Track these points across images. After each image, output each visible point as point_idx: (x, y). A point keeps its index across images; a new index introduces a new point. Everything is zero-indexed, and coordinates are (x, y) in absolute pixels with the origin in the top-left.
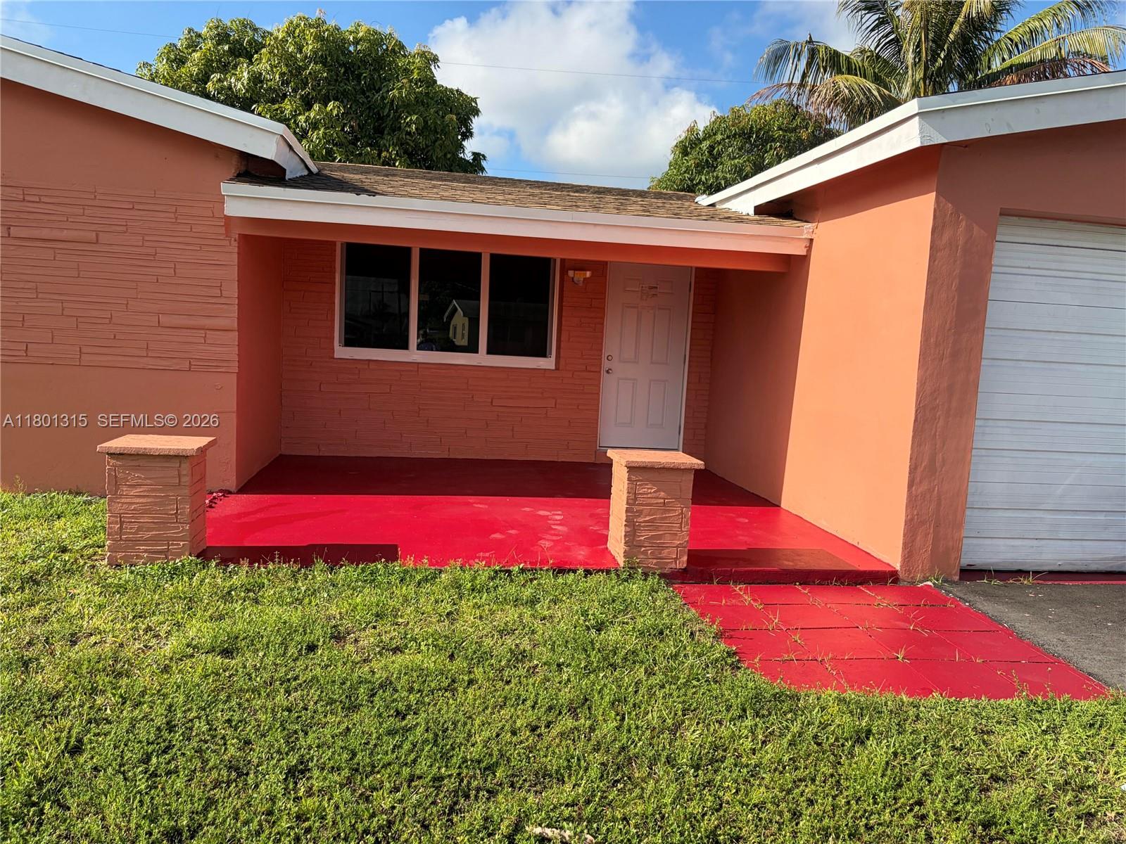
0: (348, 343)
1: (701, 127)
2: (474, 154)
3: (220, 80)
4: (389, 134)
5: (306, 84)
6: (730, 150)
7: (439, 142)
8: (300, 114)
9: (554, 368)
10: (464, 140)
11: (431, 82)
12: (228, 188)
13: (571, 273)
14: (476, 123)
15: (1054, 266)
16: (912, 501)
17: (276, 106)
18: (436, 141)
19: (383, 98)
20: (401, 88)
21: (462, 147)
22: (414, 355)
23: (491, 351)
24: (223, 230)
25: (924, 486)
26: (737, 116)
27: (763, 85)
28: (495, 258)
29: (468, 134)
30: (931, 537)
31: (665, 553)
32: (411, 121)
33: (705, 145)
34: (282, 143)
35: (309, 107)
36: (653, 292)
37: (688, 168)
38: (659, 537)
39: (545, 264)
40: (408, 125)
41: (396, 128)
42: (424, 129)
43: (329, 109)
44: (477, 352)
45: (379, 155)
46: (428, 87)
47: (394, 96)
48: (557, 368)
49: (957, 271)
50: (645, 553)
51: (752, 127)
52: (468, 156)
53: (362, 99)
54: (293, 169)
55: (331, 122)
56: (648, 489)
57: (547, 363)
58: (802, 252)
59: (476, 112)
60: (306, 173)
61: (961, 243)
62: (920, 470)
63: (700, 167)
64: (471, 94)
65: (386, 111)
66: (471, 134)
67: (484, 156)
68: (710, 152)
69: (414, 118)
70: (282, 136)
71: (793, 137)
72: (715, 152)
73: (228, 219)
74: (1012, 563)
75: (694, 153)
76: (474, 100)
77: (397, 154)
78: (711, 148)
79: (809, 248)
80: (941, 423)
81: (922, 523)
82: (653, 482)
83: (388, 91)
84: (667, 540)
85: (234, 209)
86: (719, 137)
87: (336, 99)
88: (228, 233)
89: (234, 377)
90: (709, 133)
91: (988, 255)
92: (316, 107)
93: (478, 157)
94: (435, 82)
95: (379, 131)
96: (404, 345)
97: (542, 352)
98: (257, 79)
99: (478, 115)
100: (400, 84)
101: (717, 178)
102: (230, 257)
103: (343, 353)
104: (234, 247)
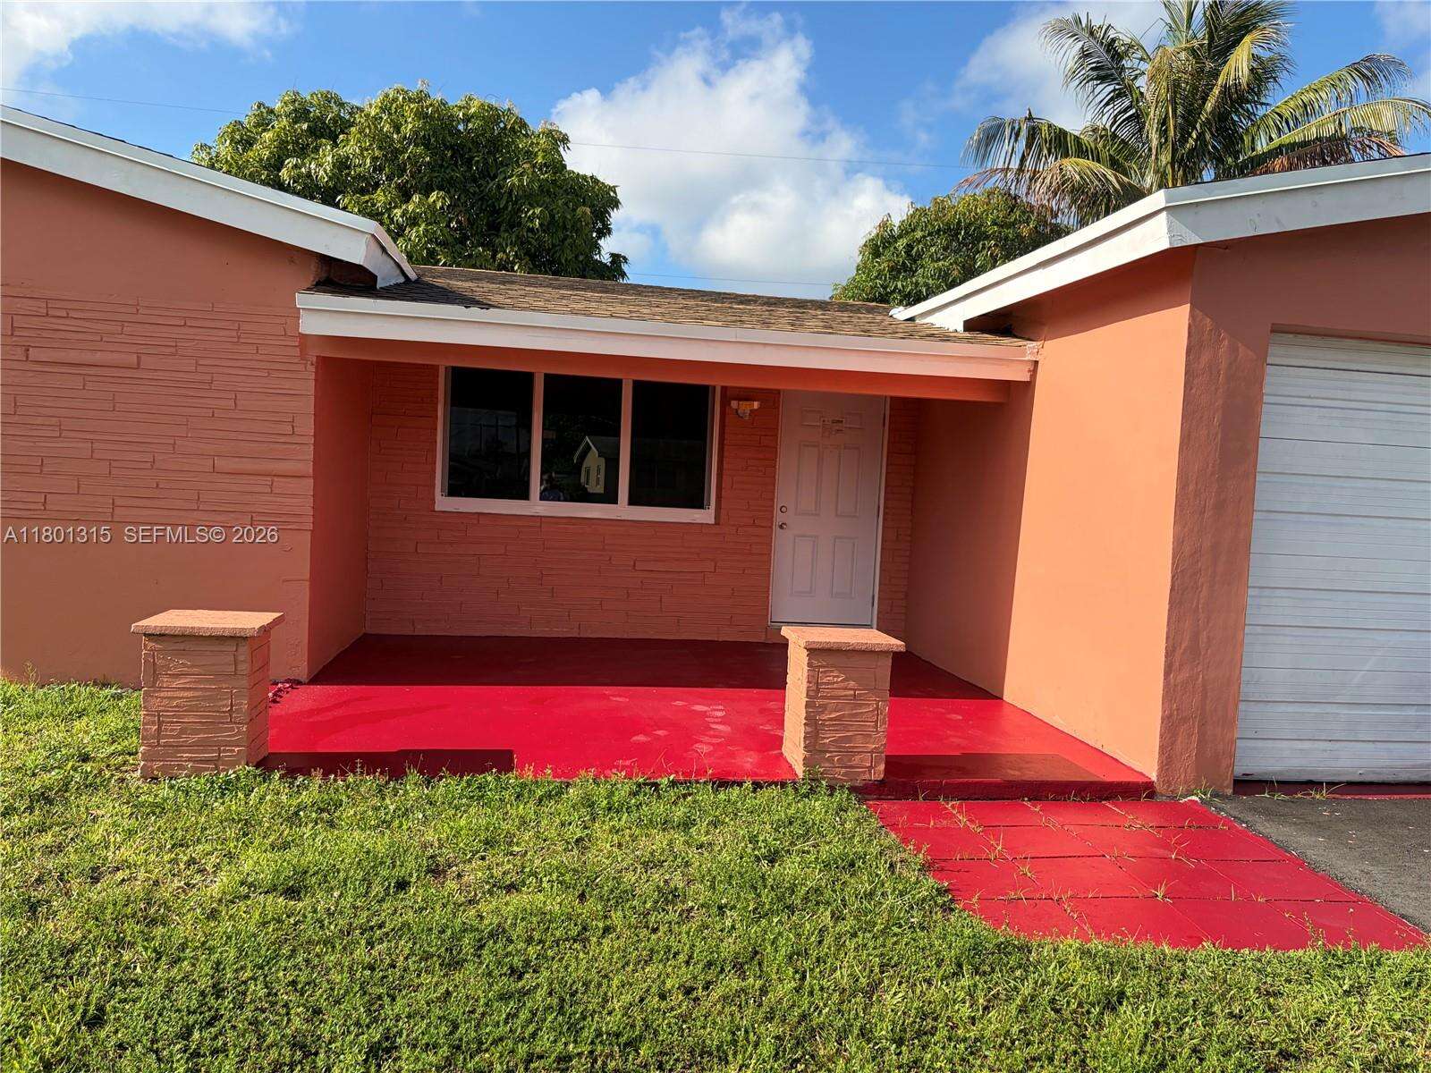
0: (453, 491)
1: (896, 221)
2: (613, 255)
3: (296, 166)
4: (506, 231)
5: (402, 171)
6: (933, 249)
7: (569, 241)
8: (395, 207)
9: (712, 521)
10: (600, 238)
11: (560, 167)
12: (304, 300)
13: (734, 404)
14: (615, 217)
15: (1340, 394)
16: (1170, 693)
17: (367, 197)
18: (565, 239)
19: (499, 187)
20: (522, 174)
21: (598, 247)
22: (536, 506)
23: (633, 501)
24: (297, 352)
25: (1184, 675)
26: (941, 207)
27: (972, 171)
28: (638, 385)
29: (605, 231)
30: (1195, 738)
31: (856, 760)
32: (534, 215)
33: (901, 244)
34: (372, 241)
35: (406, 197)
36: (837, 427)
37: (880, 272)
38: (848, 739)
39: (702, 393)
40: (531, 219)
41: (514, 224)
42: (550, 225)
43: (431, 200)
44: (615, 502)
45: (494, 257)
46: (555, 173)
47: (513, 185)
48: (717, 523)
49: (1220, 402)
50: (830, 760)
51: (960, 222)
52: (605, 258)
53: (472, 188)
54: (386, 276)
55: (433, 216)
56: (835, 678)
57: (704, 516)
58: (1025, 377)
59: (615, 203)
60: (402, 280)
61: (1223, 366)
62: (1179, 652)
63: (896, 271)
64: (609, 182)
65: (502, 204)
66: (609, 232)
67: (625, 258)
68: (908, 253)
69: (538, 211)
70: (373, 235)
71: (1010, 233)
72: (914, 252)
73: (304, 337)
74: (1299, 771)
75: (888, 254)
76: (613, 189)
77: (516, 256)
78: (909, 247)
79: (1034, 372)
80: (1204, 593)
81: (1184, 720)
82: (842, 669)
83: (505, 179)
84: (859, 743)
85: (312, 325)
86: (919, 234)
87: (440, 188)
88: (303, 356)
89: (308, 536)
90: (907, 229)
91: (1259, 382)
92: (416, 198)
93: (616, 258)
94: (565, 166)
95: (494, 228)
96: (524, 495)
97: (697, 502)
98: (342, 164)
99: (617, 208)
100: (521, 170)
101: (917, 284)
102: (305, 385)
103: (445, 503)
104: (310, 373)
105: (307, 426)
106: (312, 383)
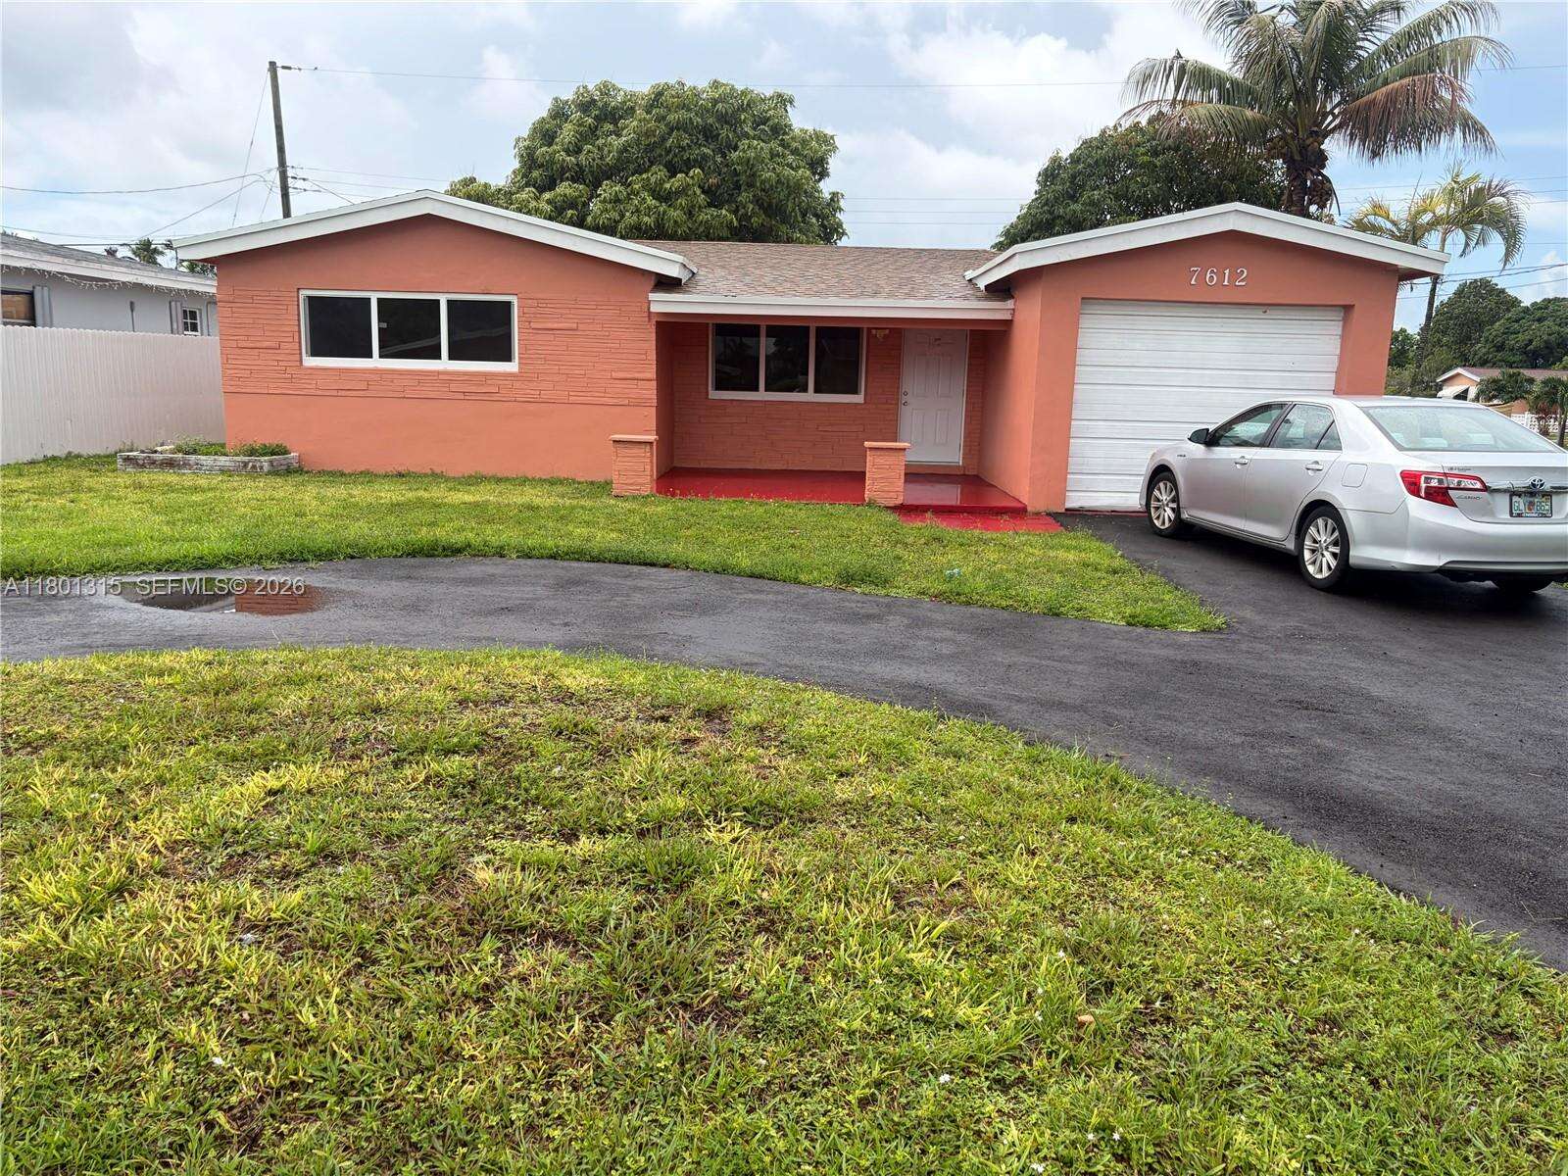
0: (719, 387)
2: (831, 193)
5: (670, 152)
9: (862, 401)
10: (820, 180)
11: (786, 128)
16: (1033, 466)
21: (818, 190)
22: (762, 395)
23: (817, 390)
24: (650, 321)
26: (1105, 136)
30: (1045, 487)
31: (889, 495)
33: (1067, 174)
36: (938, 342)
38: (886, 486)
43: (690, 175)
44: (806, 391)
48: (865, 403)
50: (878, 495)
52: (827, 196)
56: (881, 460)
57: (859, 399)
58: (1007, 317)
60: (691, 275)
62: (1037, 448)
64: (829, 132)
70: (682, 262)
73: (652, 314)
76: (832, 136)
78: (1073, 177)
79: (1013, 315)
81: (1040, 479)
82: (884, 456)
84: (891, 488)
85: (654, 308)
88: (652, 323)
89: (654, 409)
94: (790, 127)
96: (756, 389)
97: (855, 391)
102: (651, 336)
103: (715, 395)
104: (653, 329)
105: (653, 356)
106: (654, 335)
